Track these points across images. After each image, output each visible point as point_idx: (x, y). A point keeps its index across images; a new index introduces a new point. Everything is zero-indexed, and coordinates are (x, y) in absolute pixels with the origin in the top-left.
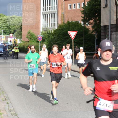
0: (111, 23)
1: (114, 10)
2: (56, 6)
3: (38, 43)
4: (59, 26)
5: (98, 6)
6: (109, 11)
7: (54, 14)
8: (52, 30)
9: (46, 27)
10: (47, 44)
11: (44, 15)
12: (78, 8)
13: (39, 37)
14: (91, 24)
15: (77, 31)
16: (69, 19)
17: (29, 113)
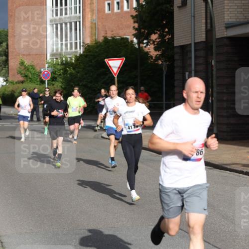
0: (194, 40)
1: (202, 13)
2: (80, 7)
3: (43, 85)
4: (85, 48)
5: (168, 5)
6: (190, 15)
7: (76, 23)
8: (70, 56)
9: (59, 50)
10: (61, 87)
11: (54, 26)
12: (125, 8)
13: (44, 73)
14: (154, 42)
15: (125, 58)
16: (106, 33)
17: (26, 233)
